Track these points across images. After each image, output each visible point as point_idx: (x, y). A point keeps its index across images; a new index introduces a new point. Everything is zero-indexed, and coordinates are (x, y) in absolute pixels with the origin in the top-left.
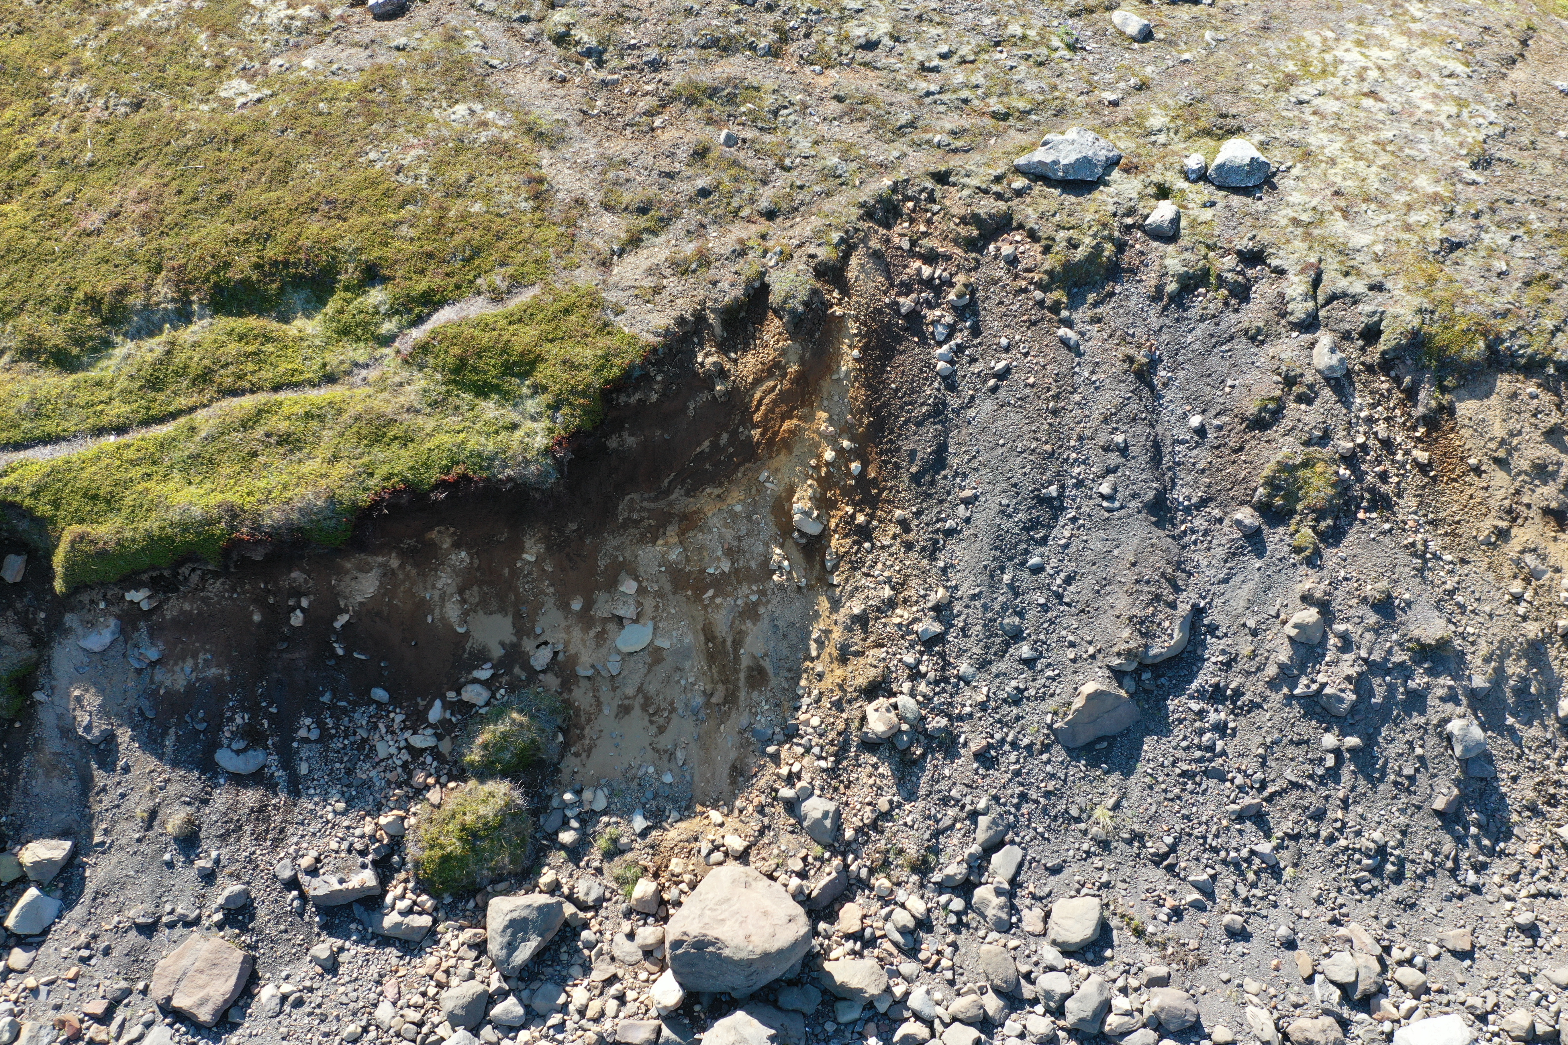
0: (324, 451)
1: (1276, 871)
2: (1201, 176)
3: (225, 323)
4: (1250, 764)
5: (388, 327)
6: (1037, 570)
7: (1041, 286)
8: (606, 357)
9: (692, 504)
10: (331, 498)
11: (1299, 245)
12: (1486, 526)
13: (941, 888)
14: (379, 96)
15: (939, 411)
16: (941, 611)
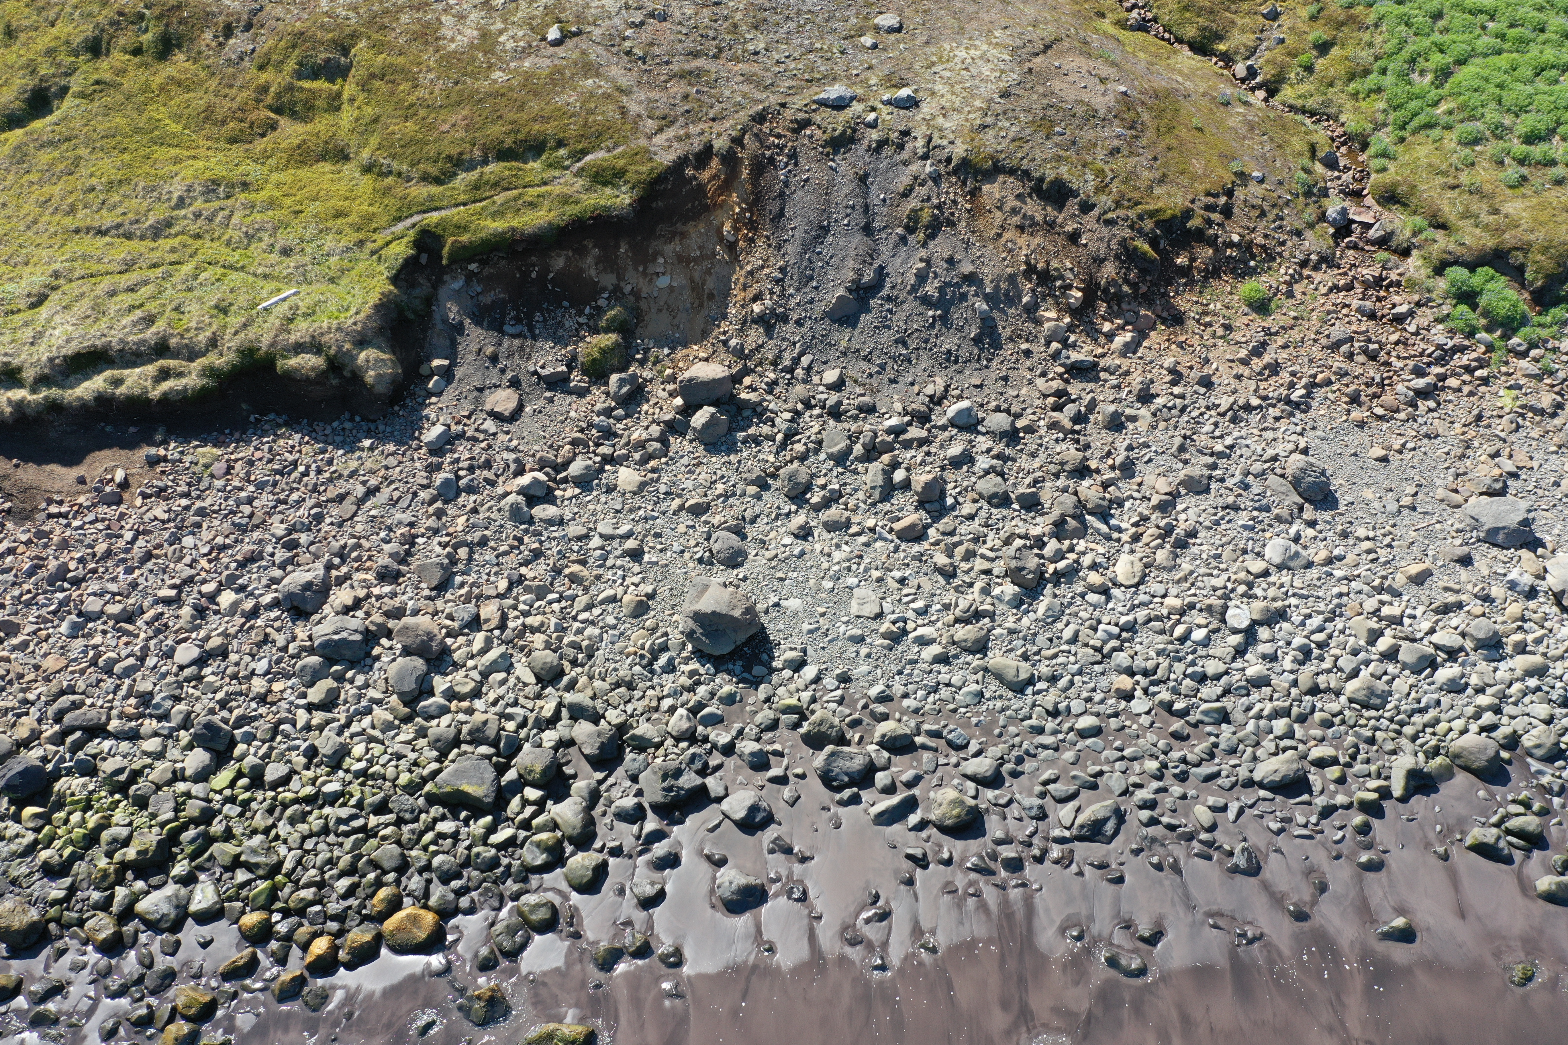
0: (545, 208)
1: (909, 361)
2: (889, 103)
3: (502, 164)
4: (901, 324)
5: (567, 163)
6: (820, 253)
7: (823, 147)
8: (652, 169)
9: (684, 228)
10: (550, 223)
11: (924, 128)
12: (993, 232)
13: (782, 371)
14: (557, 76)
15: (781, 195)
16: (782, 270)
